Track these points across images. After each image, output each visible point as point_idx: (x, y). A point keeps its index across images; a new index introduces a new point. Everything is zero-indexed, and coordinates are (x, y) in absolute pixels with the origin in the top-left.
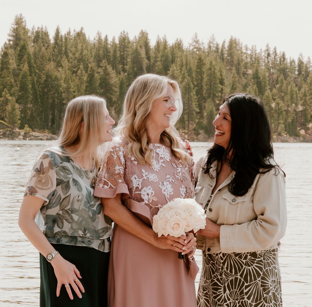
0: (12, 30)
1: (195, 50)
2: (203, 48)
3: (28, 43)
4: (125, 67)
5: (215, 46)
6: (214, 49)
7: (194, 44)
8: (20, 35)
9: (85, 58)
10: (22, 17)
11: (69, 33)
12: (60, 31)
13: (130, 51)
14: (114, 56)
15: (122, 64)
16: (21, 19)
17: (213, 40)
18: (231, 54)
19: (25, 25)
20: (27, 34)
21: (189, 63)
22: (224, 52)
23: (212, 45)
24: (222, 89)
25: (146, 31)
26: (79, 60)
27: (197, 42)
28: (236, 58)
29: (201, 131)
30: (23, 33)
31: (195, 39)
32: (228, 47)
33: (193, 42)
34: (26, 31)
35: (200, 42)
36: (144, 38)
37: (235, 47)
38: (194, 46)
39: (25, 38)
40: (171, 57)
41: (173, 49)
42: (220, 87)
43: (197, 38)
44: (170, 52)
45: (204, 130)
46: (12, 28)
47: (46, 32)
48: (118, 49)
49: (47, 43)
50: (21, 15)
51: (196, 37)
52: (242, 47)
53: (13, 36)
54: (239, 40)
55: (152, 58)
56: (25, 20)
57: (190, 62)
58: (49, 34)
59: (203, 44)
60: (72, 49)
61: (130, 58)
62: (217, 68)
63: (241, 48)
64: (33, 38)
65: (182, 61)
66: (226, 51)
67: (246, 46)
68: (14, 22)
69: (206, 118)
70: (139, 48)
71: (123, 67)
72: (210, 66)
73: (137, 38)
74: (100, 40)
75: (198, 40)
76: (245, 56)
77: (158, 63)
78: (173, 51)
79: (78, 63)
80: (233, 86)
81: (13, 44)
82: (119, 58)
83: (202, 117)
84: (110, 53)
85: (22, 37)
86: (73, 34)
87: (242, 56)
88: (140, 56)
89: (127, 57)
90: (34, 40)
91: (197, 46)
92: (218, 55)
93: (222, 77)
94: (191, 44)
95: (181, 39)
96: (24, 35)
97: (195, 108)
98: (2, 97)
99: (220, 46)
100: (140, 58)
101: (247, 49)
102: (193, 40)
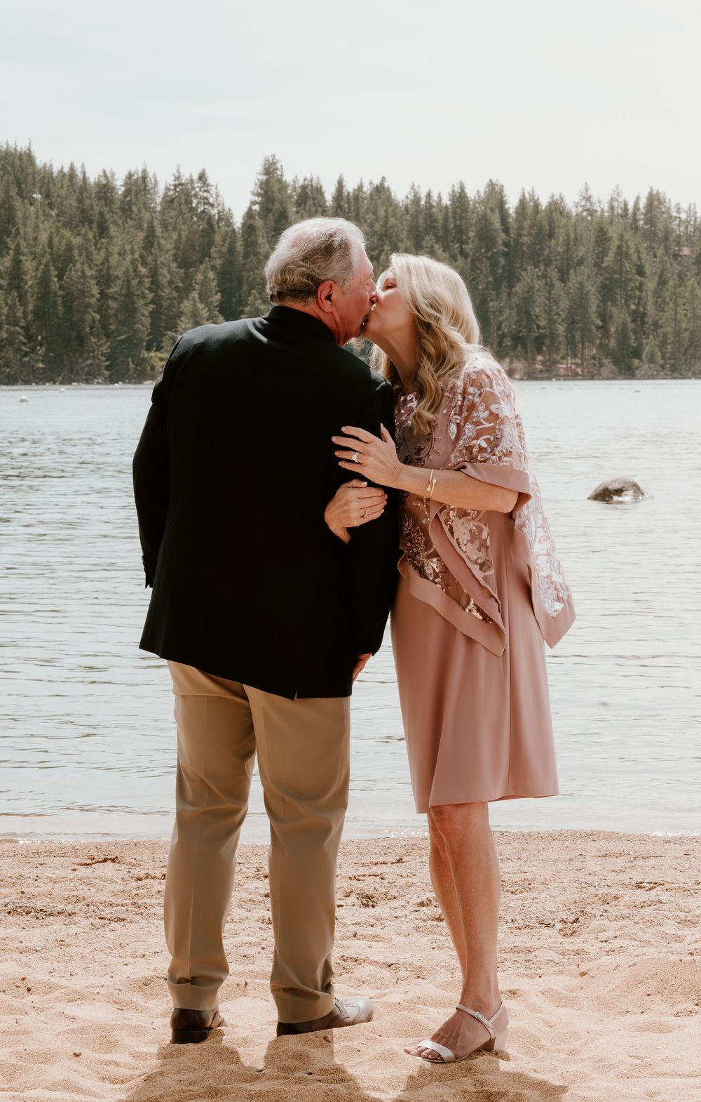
0: (259, 183)
1: (585, 213)
2: (599, 209)
3: (288, 206)
4: (464, 246)
5: (622, 205)
6: (620, 211)
7: (583, 203)
8: (272, 192)
9: (392, 233)
10: (275, 161)
11: (360, 188)
12: (344, 184)
13: (474, 218)
14: (445, 227)
15: (458, 242)
16: (275, 164)
17: (618, 195)
18: (651, 220)
19: (281, 175)
20: (286, 191)
21: (579, 238)
22: (638, 216)
23: (615, 204)
24: (641, 284)
25: (498, 181)
26: (381, 236)
27: (588, 199)
28: (660, 226)
29: (606, 361)
30: (279, 189)
31: (585, 195)
32: (644, 208)
33: (581, 200)
34: (283, 186)
35: (594, 199)
36: (495, 195)
37: (658, 208)
38: (584, 206)
39: (283, 198)
40: (547, 227)
41: (551, 213)
42: (636, 280)
43: (589, 192)
44: (546, 218)
45: (610, 359)
46: (259, 180)
47: (319, 186)
48: (450, 215)
49: (320, 206)
50: (274, 156)
51: (587, 190)
52: (670, 207)
53: (259, 195)
54: (665, 194)
55: (511, 230)
56: (281, 166)
57: (581, 236)
58: (323, 190)
59: (600, 202)
60: (367, 217)
61: (473, 231)
62: (632, 245)
63: (669, 209)
64: (295, 197)
65: (567, 235)
66: (642, 214)
67: (678, 205)
68: (262, 170)
69: (614, 335)
70: (489, 211)
71: (461, 247)
72: (619, 243)
73: (482, 194)
74: (416, 200)
75: (591, 196)
76: (677, 222)
77: (524, 238)
78: (551, 217)
79: (381, 242)
80: (660, 277)
81: (260, 209)
82: (454, 231)
83: (606, 335)
84: (438, 222)
85: (277, 195)
86: (367, 188)
87: (670, 223)
88: (492, 227)
89: (467, 229)
90: (297, 201)
91: (588, 207)
92: (628, 223)
93: (641, 262)
94: (578, 203)
95: (562, 195)
96: (279, 193)
97: (595, 319)
98: (248, 305)
99: (631, 207)
100: (493, 229)
101: (678, 211)
102: (580, 196)
